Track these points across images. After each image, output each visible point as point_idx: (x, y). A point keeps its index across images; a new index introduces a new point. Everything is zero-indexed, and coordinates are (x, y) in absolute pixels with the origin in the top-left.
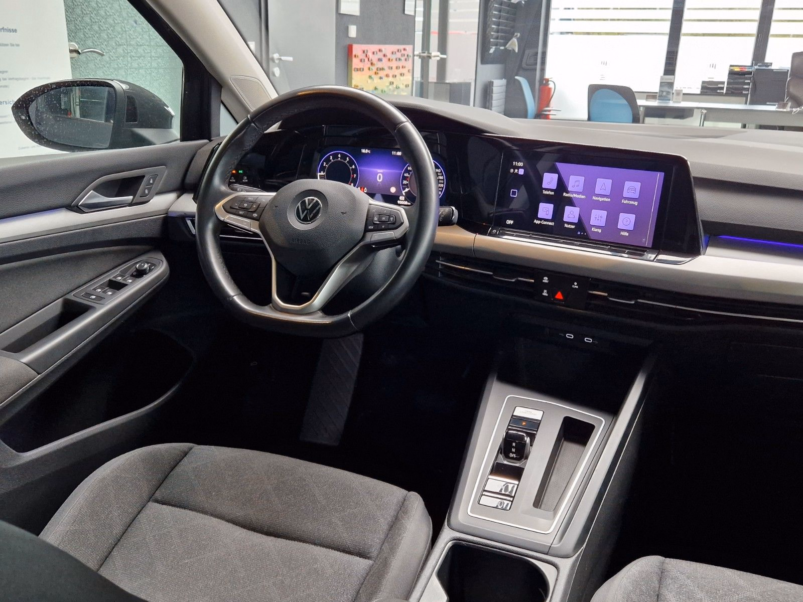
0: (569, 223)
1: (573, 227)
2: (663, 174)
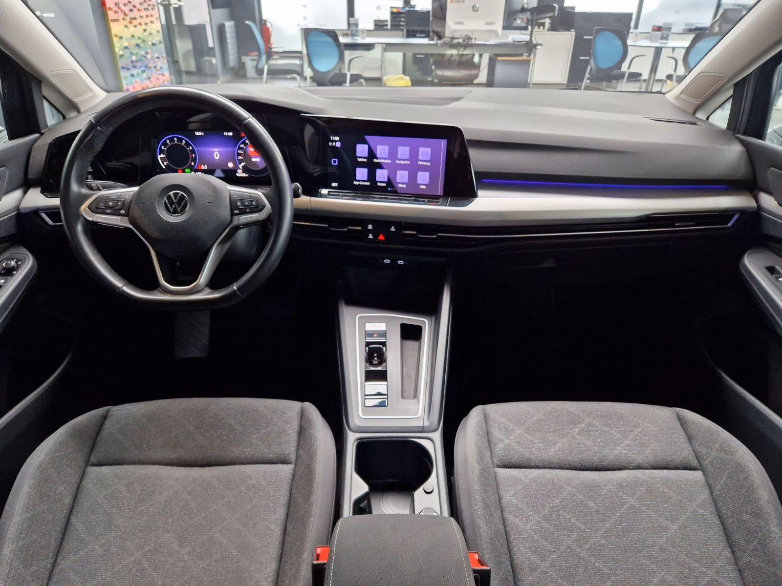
0: (381, 182)
1: (384, 185)
2: (446, 141)
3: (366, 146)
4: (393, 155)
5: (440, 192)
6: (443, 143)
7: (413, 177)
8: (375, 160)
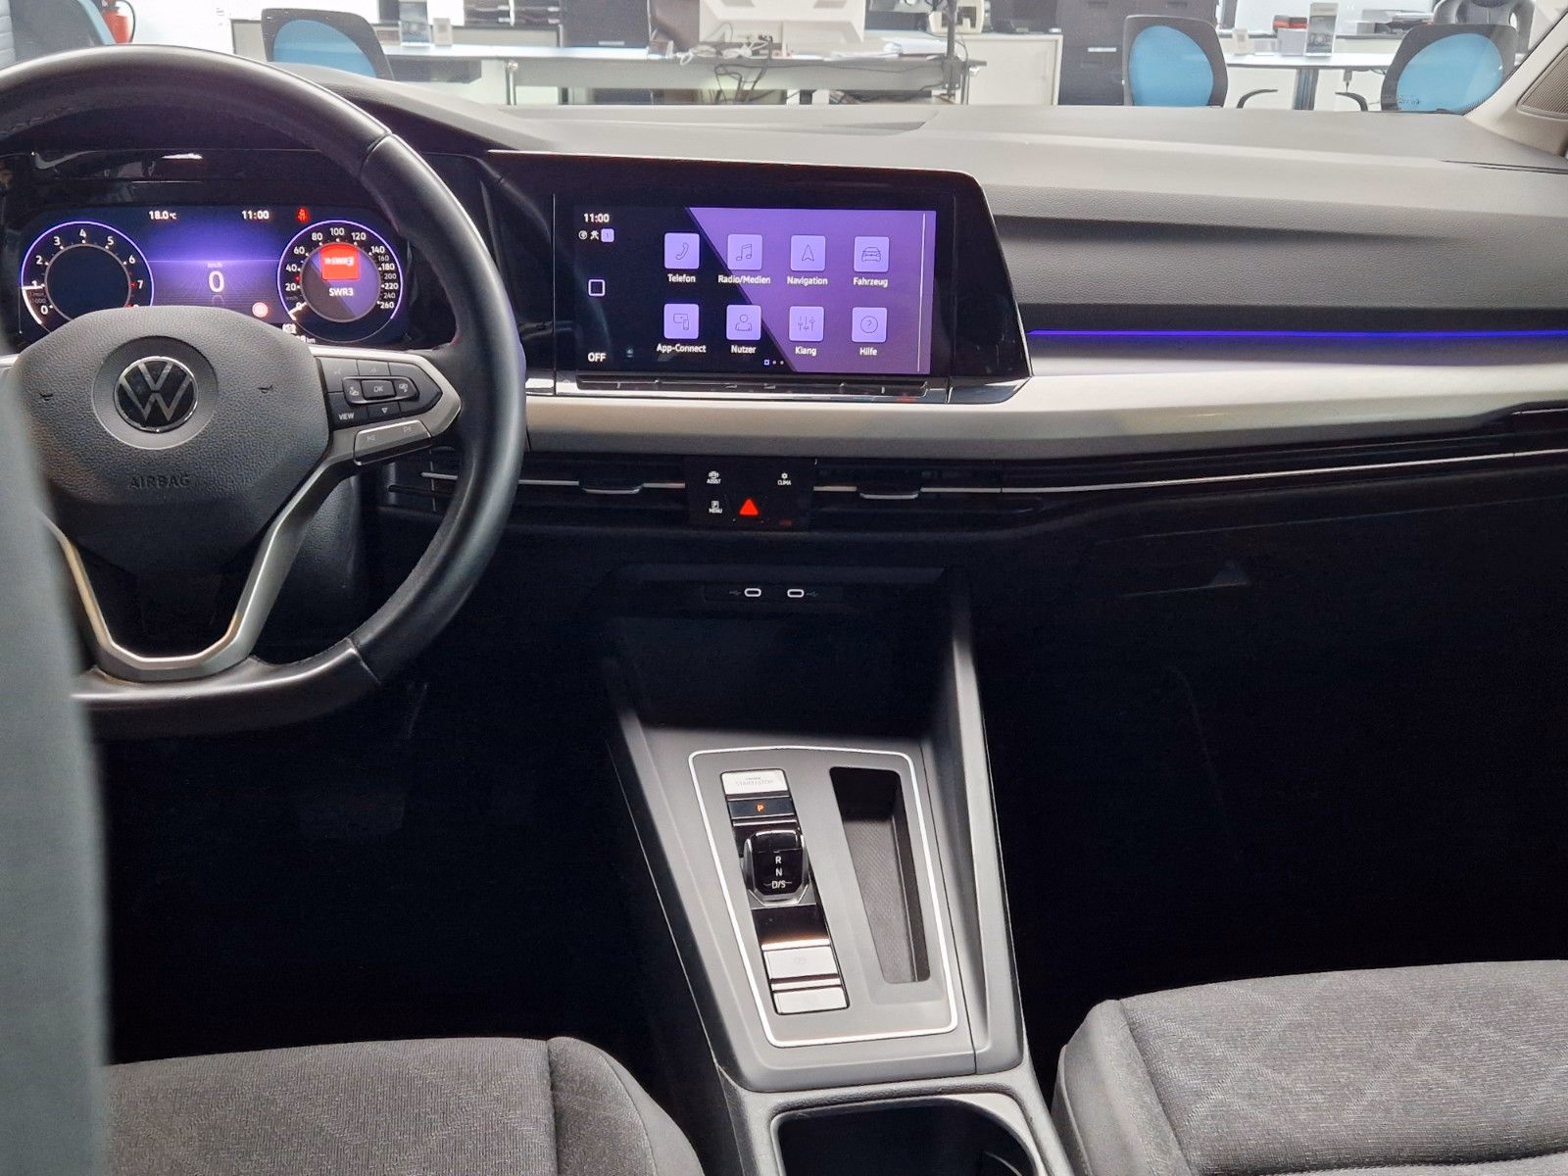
0: (740, 343)
1: (751, 350)
2: (933, 213)
3: (695, 238)
4: (776, 259)
5: (921, 364)
6: (925, 221)
7: (838, 325)
8: (722, 279)
